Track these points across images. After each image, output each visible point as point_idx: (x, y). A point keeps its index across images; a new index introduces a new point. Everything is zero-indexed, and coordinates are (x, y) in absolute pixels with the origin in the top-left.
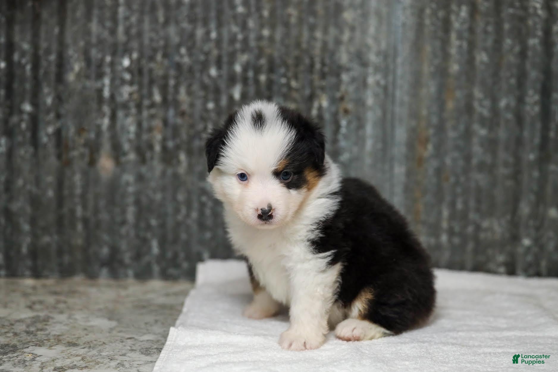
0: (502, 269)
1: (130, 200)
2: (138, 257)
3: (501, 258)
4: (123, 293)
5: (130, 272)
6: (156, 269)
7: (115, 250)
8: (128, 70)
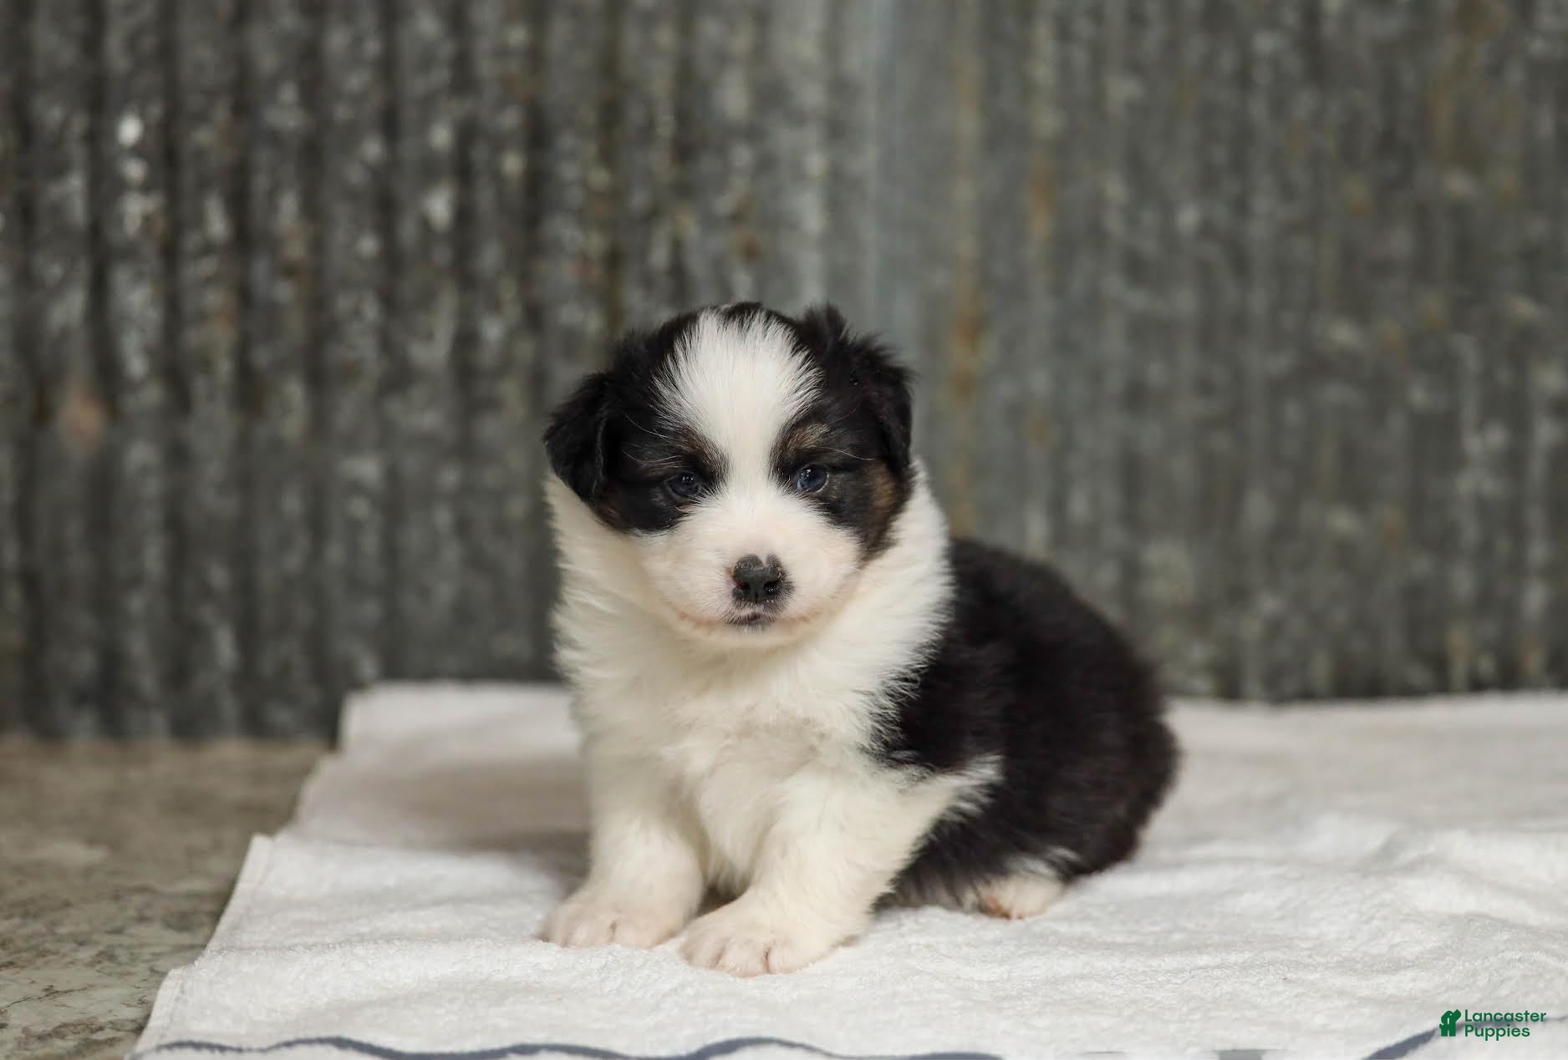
0: (1202, 683)
1: (151, 517)
2: (178, 674)
3: (1199, 652)
4: (135, 775)
5: (159, 720)
6: (229, 706)
7: (112, 660)
8: (138, 150)
